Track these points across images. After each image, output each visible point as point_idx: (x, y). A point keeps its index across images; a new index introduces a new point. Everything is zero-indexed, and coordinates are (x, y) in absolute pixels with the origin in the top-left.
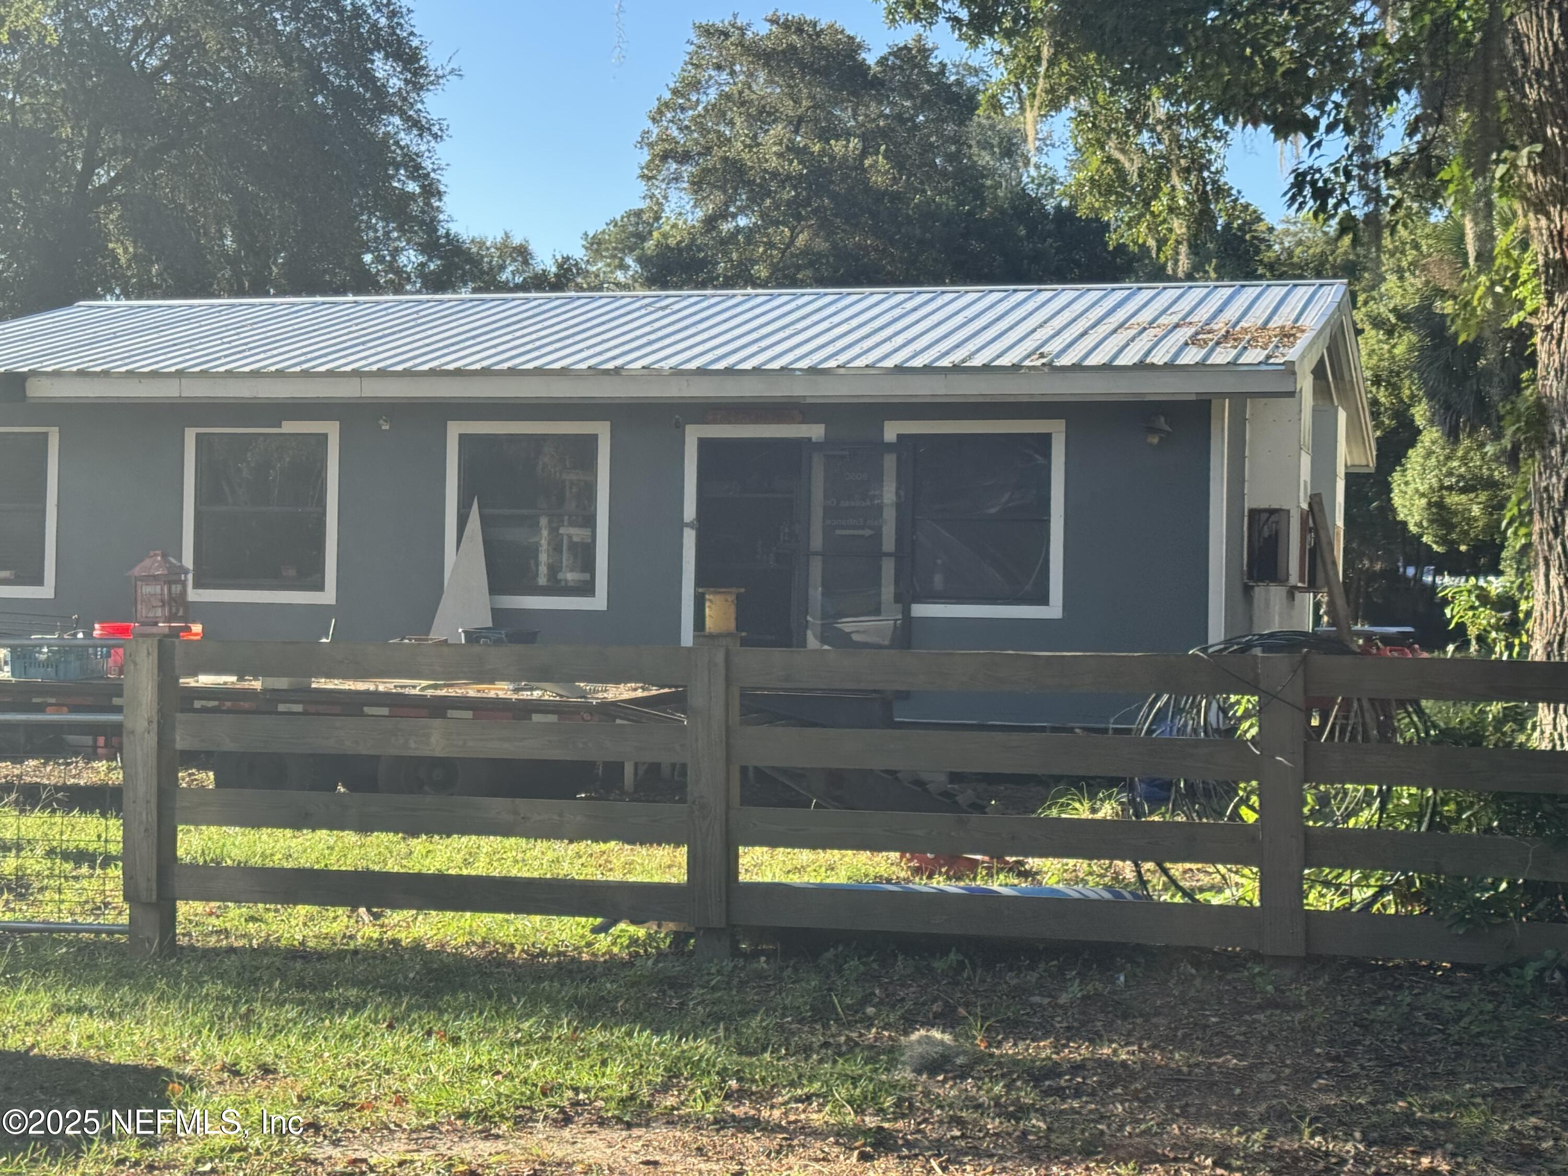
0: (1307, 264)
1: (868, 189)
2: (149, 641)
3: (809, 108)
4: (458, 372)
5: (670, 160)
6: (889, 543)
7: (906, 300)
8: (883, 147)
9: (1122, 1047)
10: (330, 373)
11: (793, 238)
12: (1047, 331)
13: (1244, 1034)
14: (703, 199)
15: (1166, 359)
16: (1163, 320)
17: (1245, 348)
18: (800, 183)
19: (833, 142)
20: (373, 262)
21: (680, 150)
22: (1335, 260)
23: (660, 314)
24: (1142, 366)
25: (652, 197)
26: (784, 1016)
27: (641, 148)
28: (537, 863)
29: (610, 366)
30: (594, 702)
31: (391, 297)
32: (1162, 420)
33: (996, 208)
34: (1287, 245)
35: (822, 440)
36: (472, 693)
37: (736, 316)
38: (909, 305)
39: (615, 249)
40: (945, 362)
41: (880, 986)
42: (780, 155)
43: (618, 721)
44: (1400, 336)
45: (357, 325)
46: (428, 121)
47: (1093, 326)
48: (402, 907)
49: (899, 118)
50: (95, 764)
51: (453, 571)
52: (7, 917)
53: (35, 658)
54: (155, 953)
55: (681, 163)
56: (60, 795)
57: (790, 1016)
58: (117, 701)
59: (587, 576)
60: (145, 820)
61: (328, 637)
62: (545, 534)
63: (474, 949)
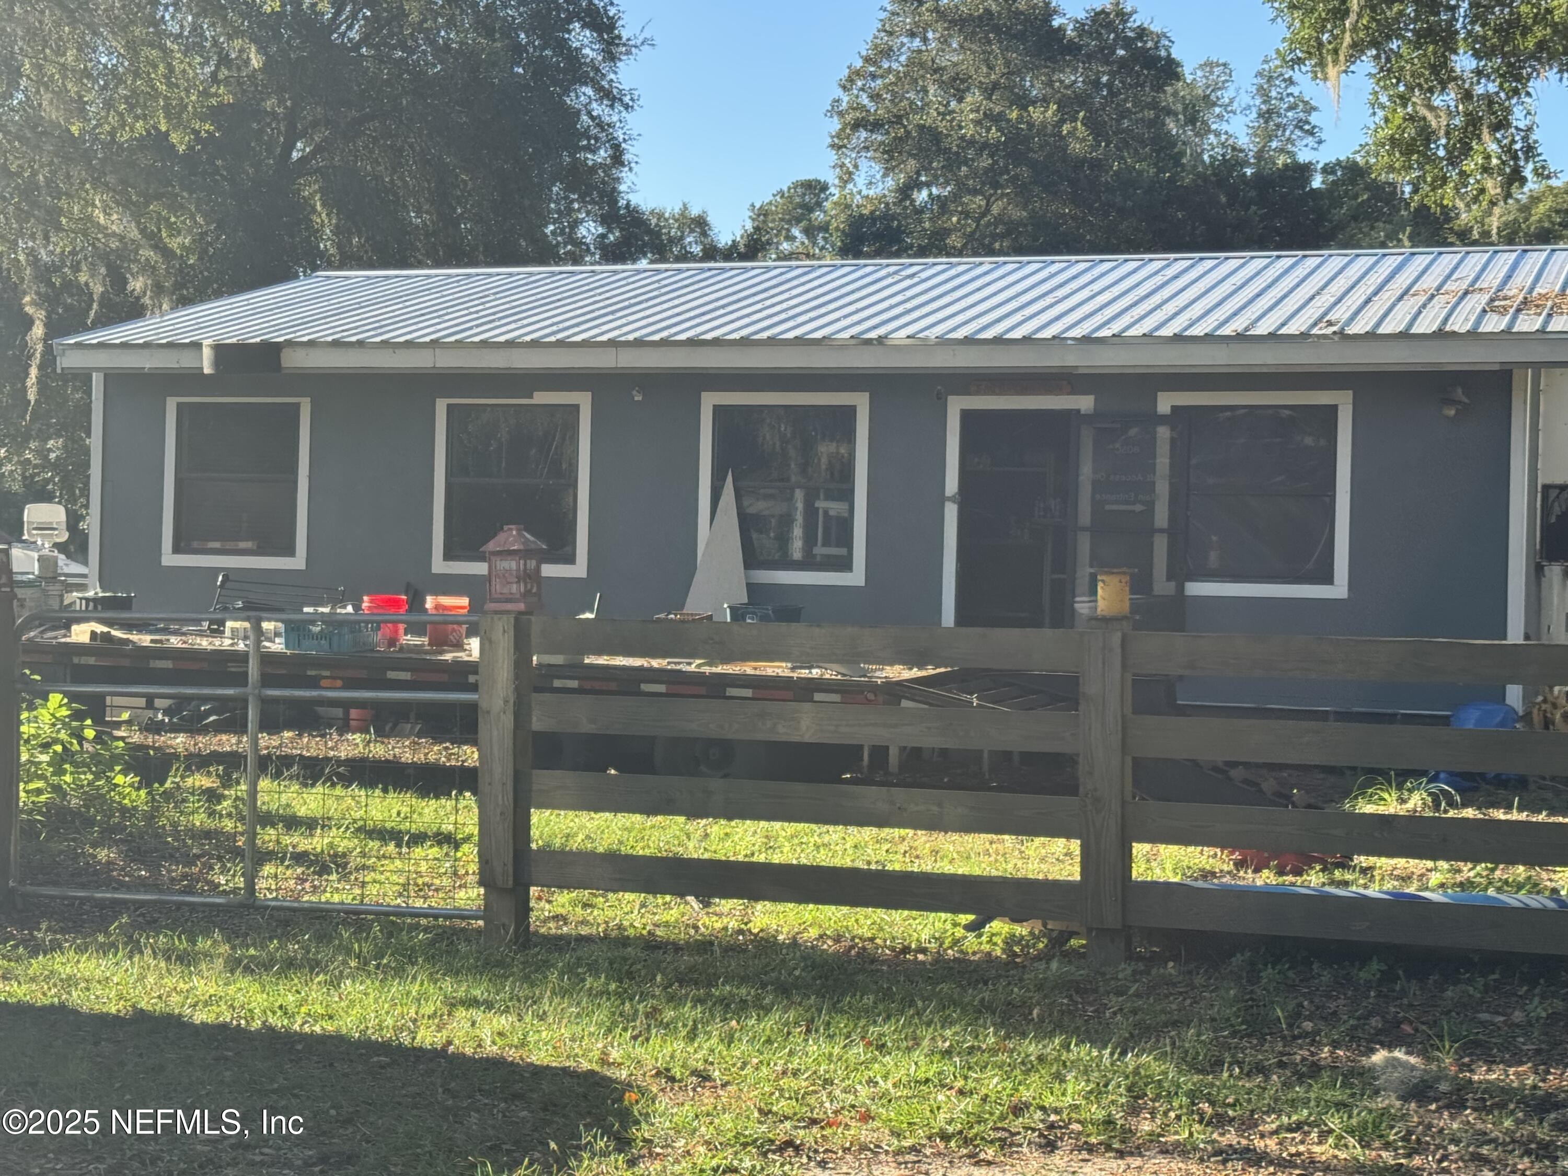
1: (1066, 157)
2: (505, 617)
3: (1004, 74)
4: (716, 342)
5: (861, 129)
6: (1161, 518)
8: (1082, 114)
10: (585, 344)
11: (989, 207)
14: (893, 168)
15: (1468, 326)
16: (1451, 286)
17: (1550, 315)
18: (998, 150)
19: (1031, 109)
20: (552, 234)
21: (871, 118)
22: (1528, 226)
23: (908, 282)
24: (1441, 335)
25: (842, 166)
26: (1216, 1030)
27: (831, 117)
29: (873, 335)
30: (879, 681)
32: (1460, 391)
35: (1091, 411)
36: (749, 671)
37: (988, 284)
38: (1170, 272)
39: (782, 220)
40: (1227, 331)
41: (1304, 996)
42: (978, 123)
43: (905, 703)
45: (600, 294)
46: (620, 91)
47: (1376, 293)
48: (731, 897)
49: (1096, 84)
50: (350, 736)
51: (707, 544)
52: (336, 898)
53: (310, 631)
54: (510, 941)
55: (872, 131)
56: (341, 769)
57: (1222, 1029)
58: (391, 675)
59: (843, 551)
60: (500, 802)
61: (592, 612)
62: (800, 505)
63: (830, 942)
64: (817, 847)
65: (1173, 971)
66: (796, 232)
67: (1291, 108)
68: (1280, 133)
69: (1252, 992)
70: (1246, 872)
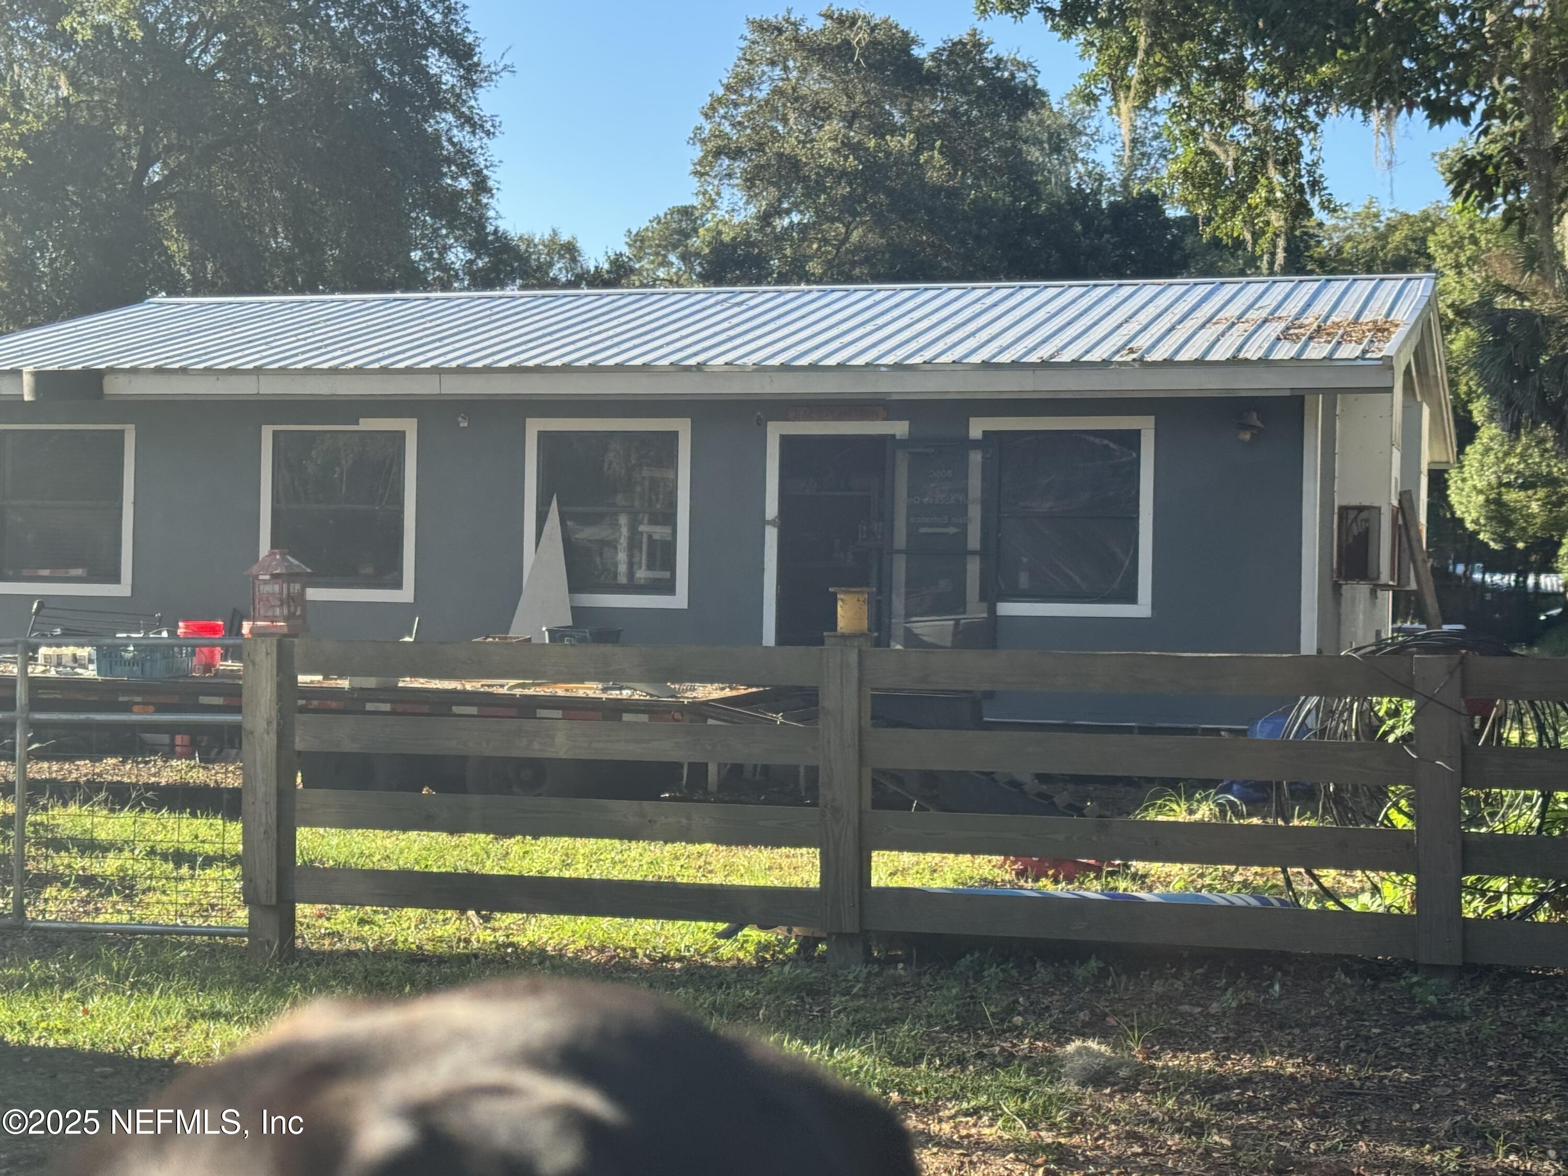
0: (1358, 260)
1: (923, 185)
2: (268, 640)
3: (863, 103)
4: (538, 369)
5: (723, 157)
6: (974, 541)
7: (984, 296)
8: (938, 143)
9: (1287, 1059)
10: (409, 370)
11: (848, 234)
12: (1133, 327)
13: (1410, 1046)
14: (756, 195)
15: (1260, 354)
16: (1252, 315)
17: (1339, 343)
18: (855, 178)
19: (888, 137)
20: (421, 260)
21: (733, 146)
22: (1385, 255)
23: (737, 310)
24: (1235, 362)
25: (705, 193)
26: (930, 1025)
27: (694, 144)
28: (637, 864)
29: (692, 362)
30: (686, 701)
31: (439, 294)
32: (1255, 416)
33: (1052, 204)
34: (1336, 240)
35: (906, 436)
36: (561, 693)
37: (813, 312)
38: (989, 301)
39: (658, 246)
40: (1033, 358)
41: (1022, 993)
42: (836, 151)
43: (710, 722)
44: (1458, 331)
45: (431, 321)
46: (481, 118)
47: (1180, 321)
48: (512, 911)
49: (954, 113)
50: (174, 763)
51: (532, 569)
52: (116, 919)
53: (121, 657)
54: (275, 956)
55: (734, 159)
56: (149, 794)
57: (936, 1025)
58: (204, 700)
59: (667, 575)
60: (264, 821)
61: (411, 636)
62: (625, 531)
63: (593, 953)
64: (614, 863)
65: (902, 972)
66: (672, 258)
67: (1157, 137)
68: (1144, 162)
69: (974, 989)
70: (1026, 881)
